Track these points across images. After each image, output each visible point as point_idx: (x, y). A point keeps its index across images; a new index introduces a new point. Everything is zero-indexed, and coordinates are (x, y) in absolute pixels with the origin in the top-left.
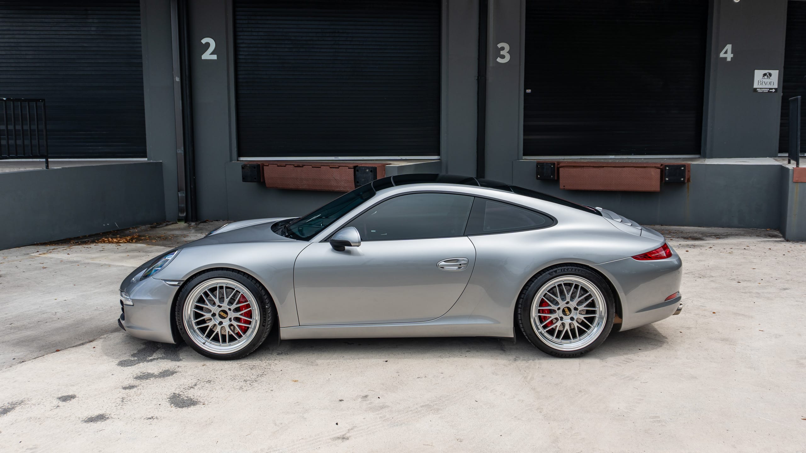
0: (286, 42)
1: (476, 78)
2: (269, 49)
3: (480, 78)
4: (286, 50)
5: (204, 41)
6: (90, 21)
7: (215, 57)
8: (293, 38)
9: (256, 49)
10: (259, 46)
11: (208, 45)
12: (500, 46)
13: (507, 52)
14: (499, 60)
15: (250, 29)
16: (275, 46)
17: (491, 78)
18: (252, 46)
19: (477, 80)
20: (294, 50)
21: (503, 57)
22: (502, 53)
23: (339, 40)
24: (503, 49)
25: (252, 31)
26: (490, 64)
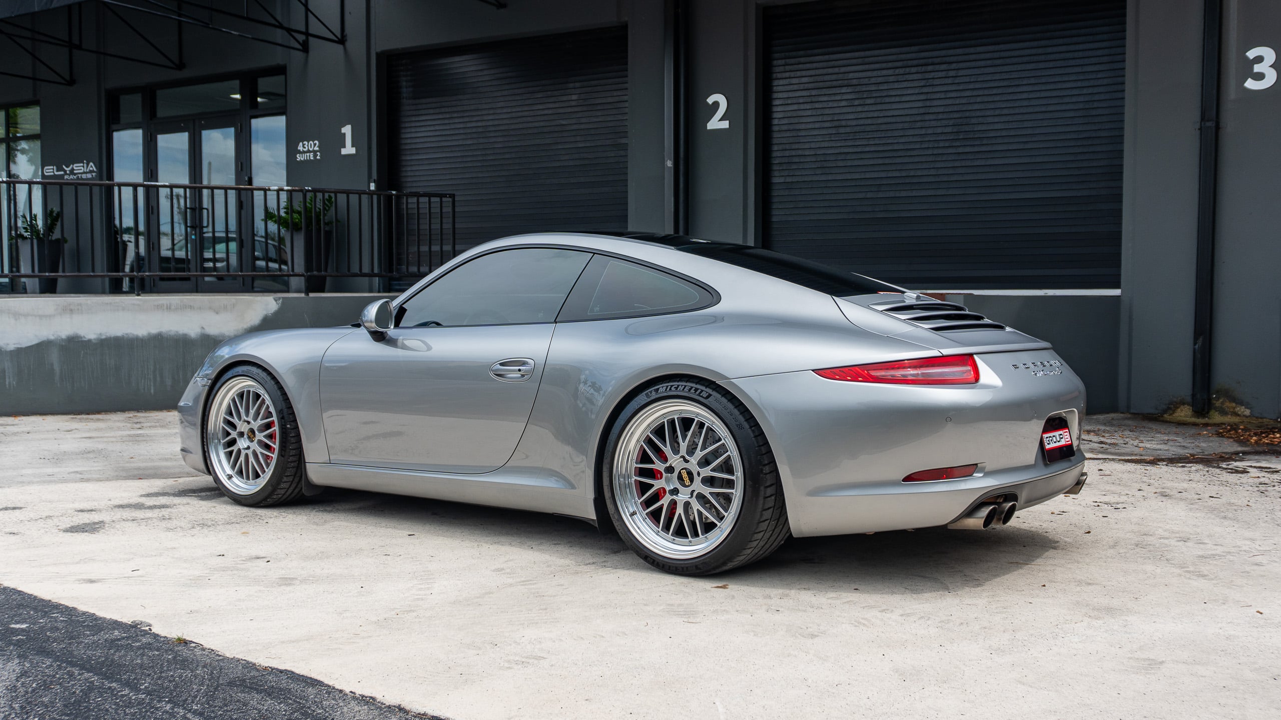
0: (844, 90)
1: (1198, 126)
2: (817, 105)
3: (1203, 123)
4: (844, 103)
5: (710, 100)
6: (571, 85)
7: (725, 124)
8: (855, 82)
9: (795, 107)
10: (801, 101)
11: (716, 105)
12: (1251, 54)
13: (1270, 66)
14: (1250, 84)
15: (787, 75)
16: (825, 99)
17: (1231, 123)
18: (789, 102)
19: (1199, 129)
20: (856, 102)
21: (1260, 77)
22: (1257, 68)
23: (933, 78)
24: (1259, 59)
25: (790, 78)
26: (1231, 93)
